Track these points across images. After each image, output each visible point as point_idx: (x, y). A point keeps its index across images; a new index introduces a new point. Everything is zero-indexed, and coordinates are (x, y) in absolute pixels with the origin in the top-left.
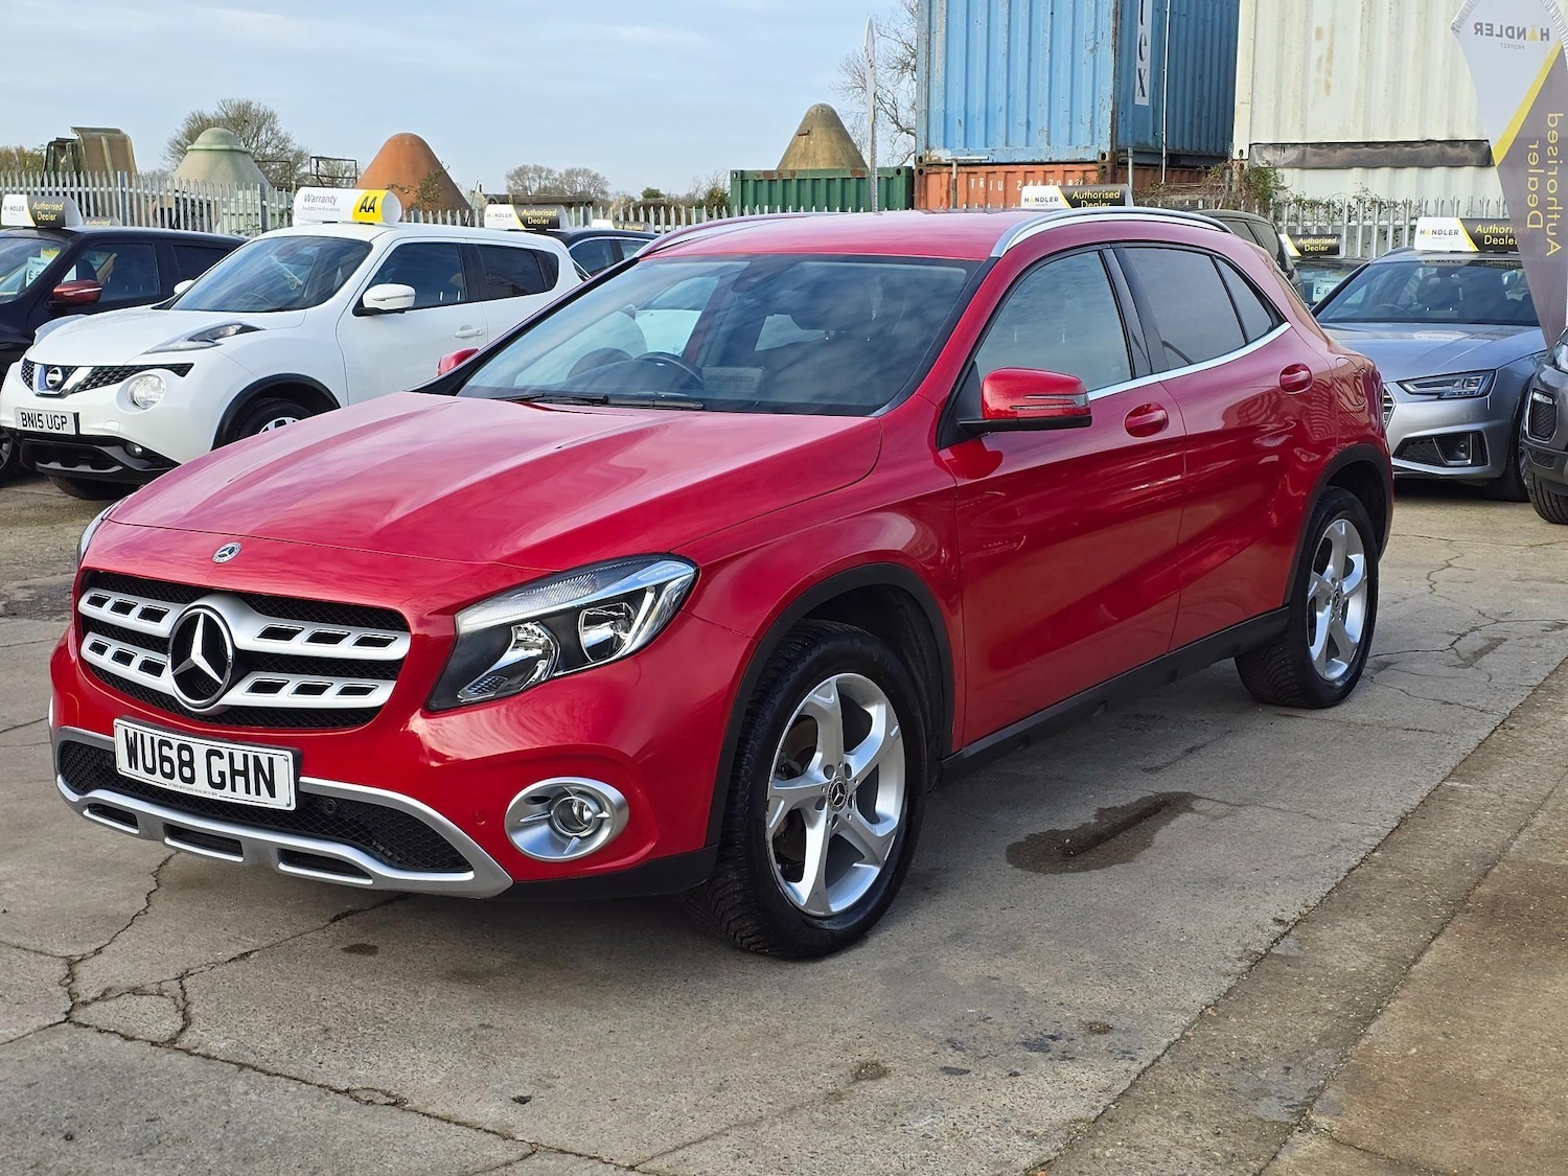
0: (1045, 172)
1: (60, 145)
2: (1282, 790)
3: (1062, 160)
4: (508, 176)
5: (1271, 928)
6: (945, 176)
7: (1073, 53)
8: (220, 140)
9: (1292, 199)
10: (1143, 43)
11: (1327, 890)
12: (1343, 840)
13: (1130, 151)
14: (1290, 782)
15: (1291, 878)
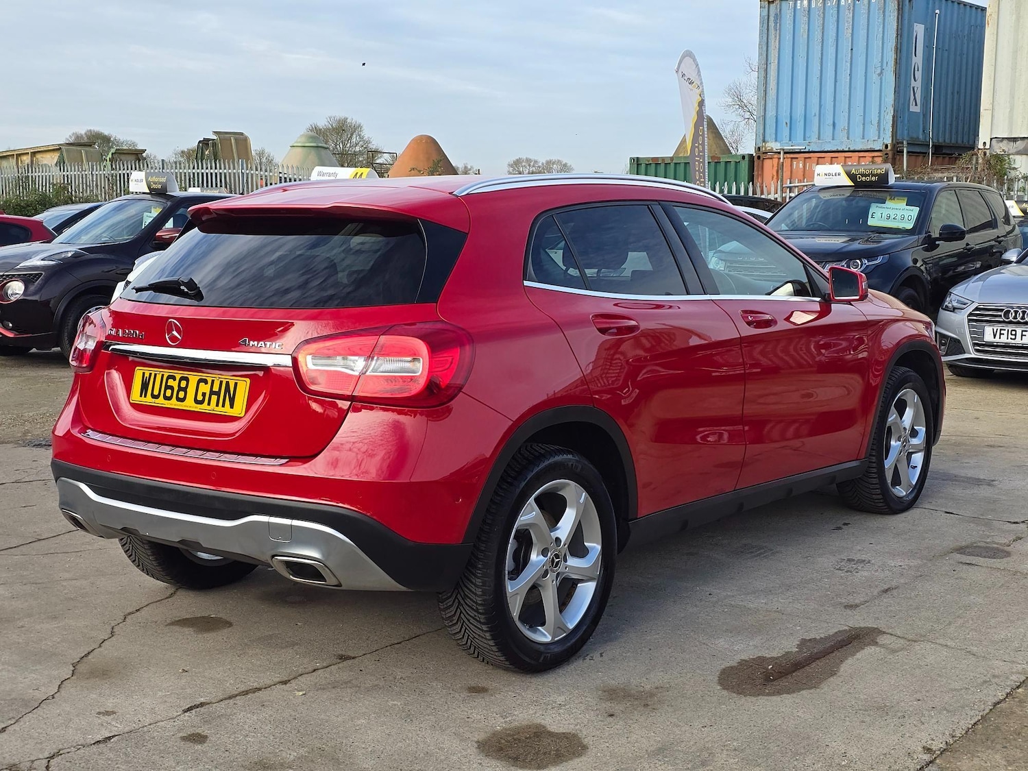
0: (846, 157)
1: (205, 143)
2: (952, 629)
3: (857, 149)
4: (509, 165)
5: (920, 756)
6: (775, 161)
7: (866, 76)
8: (311, 140)
9: (1020, 176)
10: (916, 69)
11: (972, 722)
12: (994, 676)
13: (905, 143)
14: (960, 621)
15: (945, 709)
